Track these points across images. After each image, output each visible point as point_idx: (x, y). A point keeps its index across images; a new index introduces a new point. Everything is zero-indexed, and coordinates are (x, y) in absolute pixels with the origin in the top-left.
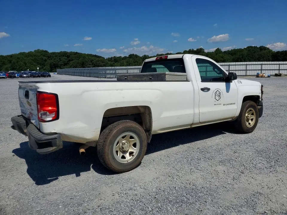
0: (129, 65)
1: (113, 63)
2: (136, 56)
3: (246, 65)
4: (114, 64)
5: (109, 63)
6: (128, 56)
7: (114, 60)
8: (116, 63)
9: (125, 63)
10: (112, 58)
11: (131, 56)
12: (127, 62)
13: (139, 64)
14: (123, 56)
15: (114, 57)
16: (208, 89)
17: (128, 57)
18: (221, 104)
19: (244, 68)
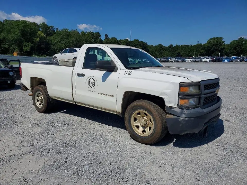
16: (83, 75)
18: (95, 92)
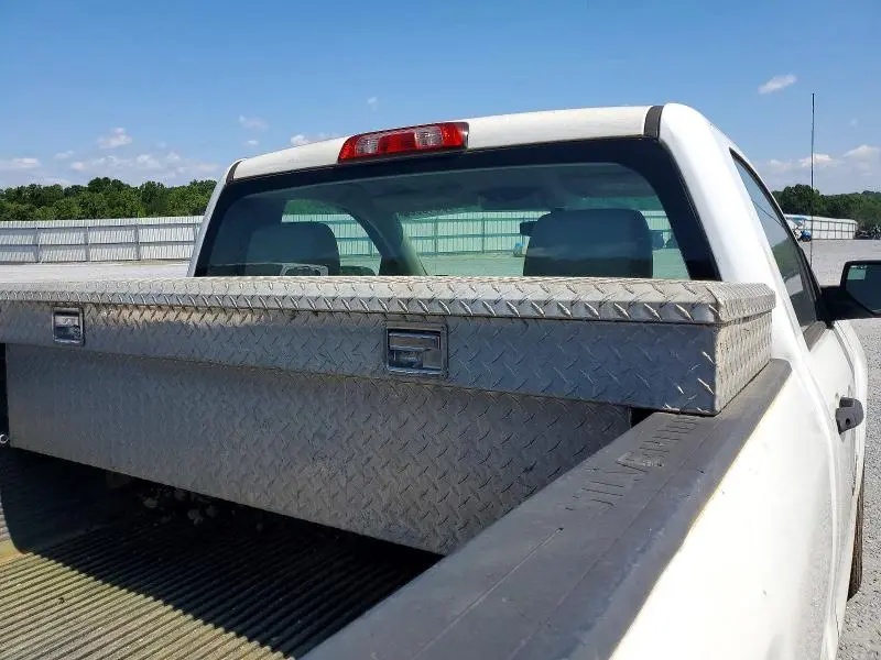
0: (94, 215)
1: (27, 206)
2: (118, 185)
3: (483, 220)
4: (31, 210)
5: (12, 206)
6: (85, 184)
7: (32, 196)
8: (39, 206)
9: (77, 210)
10: (20, 191)
11: (98, 185)
12: (84, 205)
13: (128, 213)
14: (66, 184)
15: (33, 187)
17: (89, 189)
19: (477, 228)
